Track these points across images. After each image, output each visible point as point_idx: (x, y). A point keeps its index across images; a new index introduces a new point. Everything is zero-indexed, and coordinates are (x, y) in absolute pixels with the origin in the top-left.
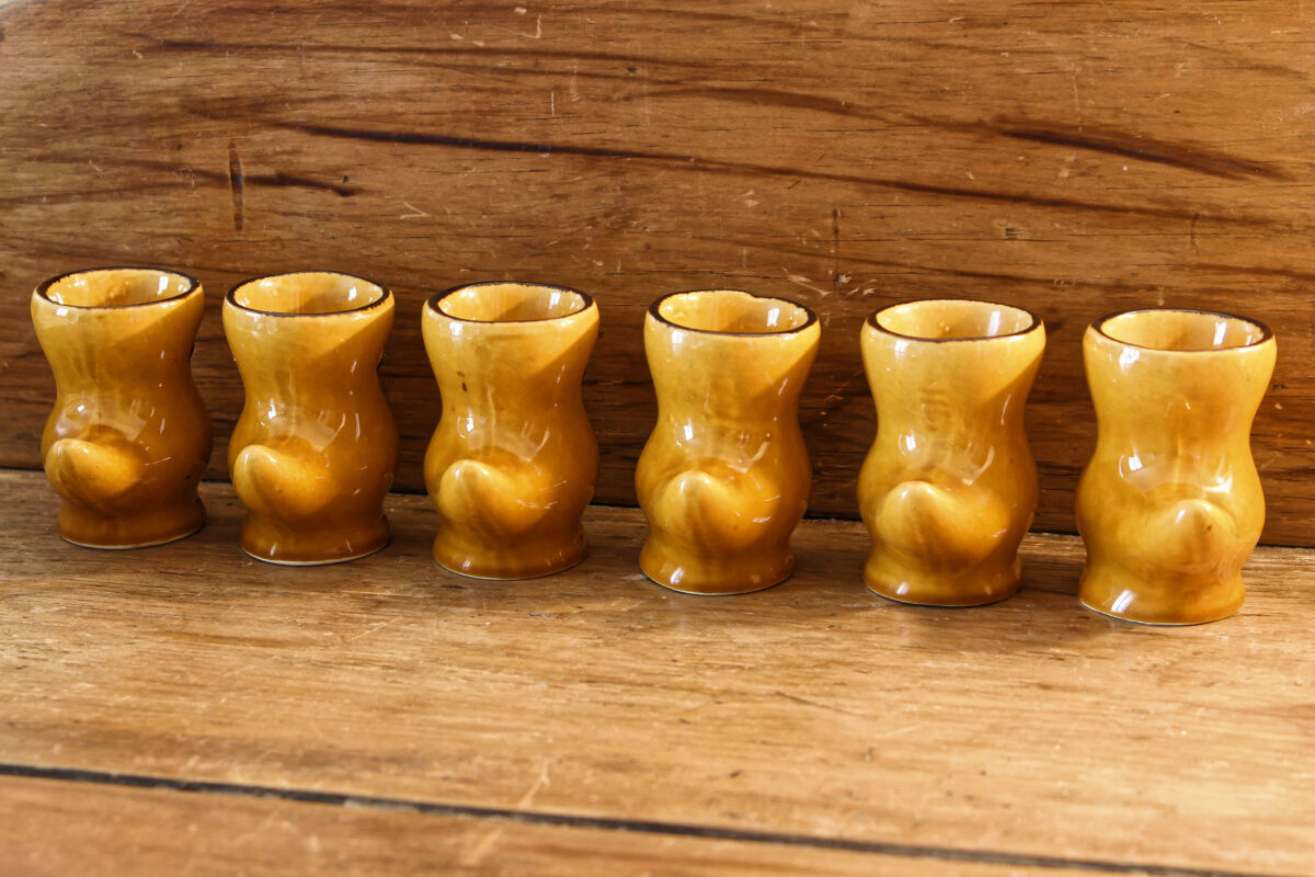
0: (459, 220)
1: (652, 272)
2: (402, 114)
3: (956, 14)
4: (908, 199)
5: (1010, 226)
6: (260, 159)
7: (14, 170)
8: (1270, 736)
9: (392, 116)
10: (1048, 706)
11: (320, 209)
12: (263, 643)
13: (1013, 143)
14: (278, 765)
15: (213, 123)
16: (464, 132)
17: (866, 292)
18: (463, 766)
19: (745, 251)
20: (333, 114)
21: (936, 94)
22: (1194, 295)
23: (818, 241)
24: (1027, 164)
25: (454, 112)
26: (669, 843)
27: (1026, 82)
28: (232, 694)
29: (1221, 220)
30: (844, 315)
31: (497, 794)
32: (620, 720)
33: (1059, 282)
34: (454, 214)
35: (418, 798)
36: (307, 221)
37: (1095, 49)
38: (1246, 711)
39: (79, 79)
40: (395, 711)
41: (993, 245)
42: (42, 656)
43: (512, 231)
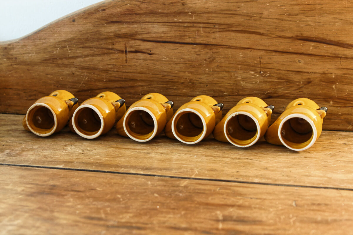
0: (176, 60)
1: (219, 71)
2: (163, 37)
3: (287, 13)
4: (276, 54)
5: (299, 60)
6: (131, 47)
7: (77, 50)
9: (161, 37)
10: (305, 161)
11: (145, 58)
12: (134, 149)
13: (300, 41)
14: (141, 170)
15: (121, 39)
16: (177, 40)
17: (267, 75)
18: (179, 170)
19: (240, 66)
20: (148, 37)
21: (283, 31)
22: (341, 75)
23: (256, 64)
24: (303, 46)
25: (175, 36)
26: (224, 183)
27: (302, 28)
28: (129, 158)
29: (346, 58)
30: (262, 80)
31: (187, 175)
32: (212, 163)
33: (310, 72)
34: (175, 59)
35: (170, 175)
36: (142, 61)
37: (318, 20)
38: (349, 162)
39: (91, 30)
40: (164, 161)
41: (296, 64)
42: (87, 151)
43: (188, 62)
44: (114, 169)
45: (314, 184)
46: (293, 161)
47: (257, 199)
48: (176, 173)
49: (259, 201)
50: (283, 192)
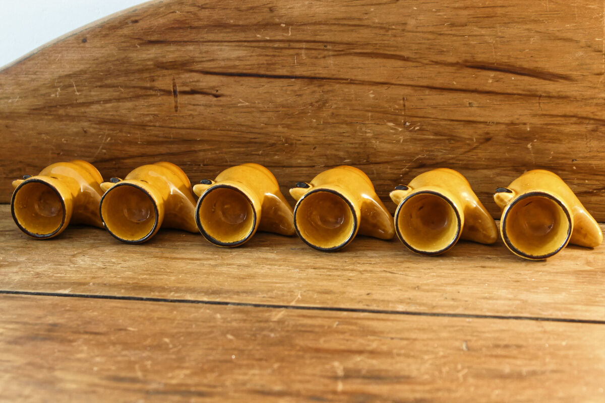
0: (260, 105)
1: (334, 123)
2: (238, 66)
3: (448, 22)
4: (431, 93)
5: (470, 102)
6: (184, 84)
7: (90, 91)
8: (565, 280)
9: (234, 67)
10: (484, 273)
11: (208, 102)
12: (192, 259)
13: (470, 70)
14: (203, 294)
15: (166, 71)
16: (262, 72)
17: (416, 128)
18: (270, 294)
19: (370, 114)
20: (213, 66)
21: (441, 52)
22: (541, 126)
23: (397, 109)
24: (476, 78)
25: (258, 64)
26: (345, 314)
27: (474, 47)
28: (183, 275)
29: (550, 97)
30: (408, 137)
31: (283, 301)
32: (326, 280)
33: (489, 123)
34: (259, 103)
35: (254, 303)
36: (202, 108)
37: (500, 34)
38: (557, 273)
39: (115, 56)
40: (243, 279)
41: (464, 109)
42: (111, 265)
43: (281, 109)
44: (157, 294)
45: (497, 312)
46: (461, 274)
47: (402, 339)
48: (264, 299)
49: (405, 342)
50: (445, 327)
